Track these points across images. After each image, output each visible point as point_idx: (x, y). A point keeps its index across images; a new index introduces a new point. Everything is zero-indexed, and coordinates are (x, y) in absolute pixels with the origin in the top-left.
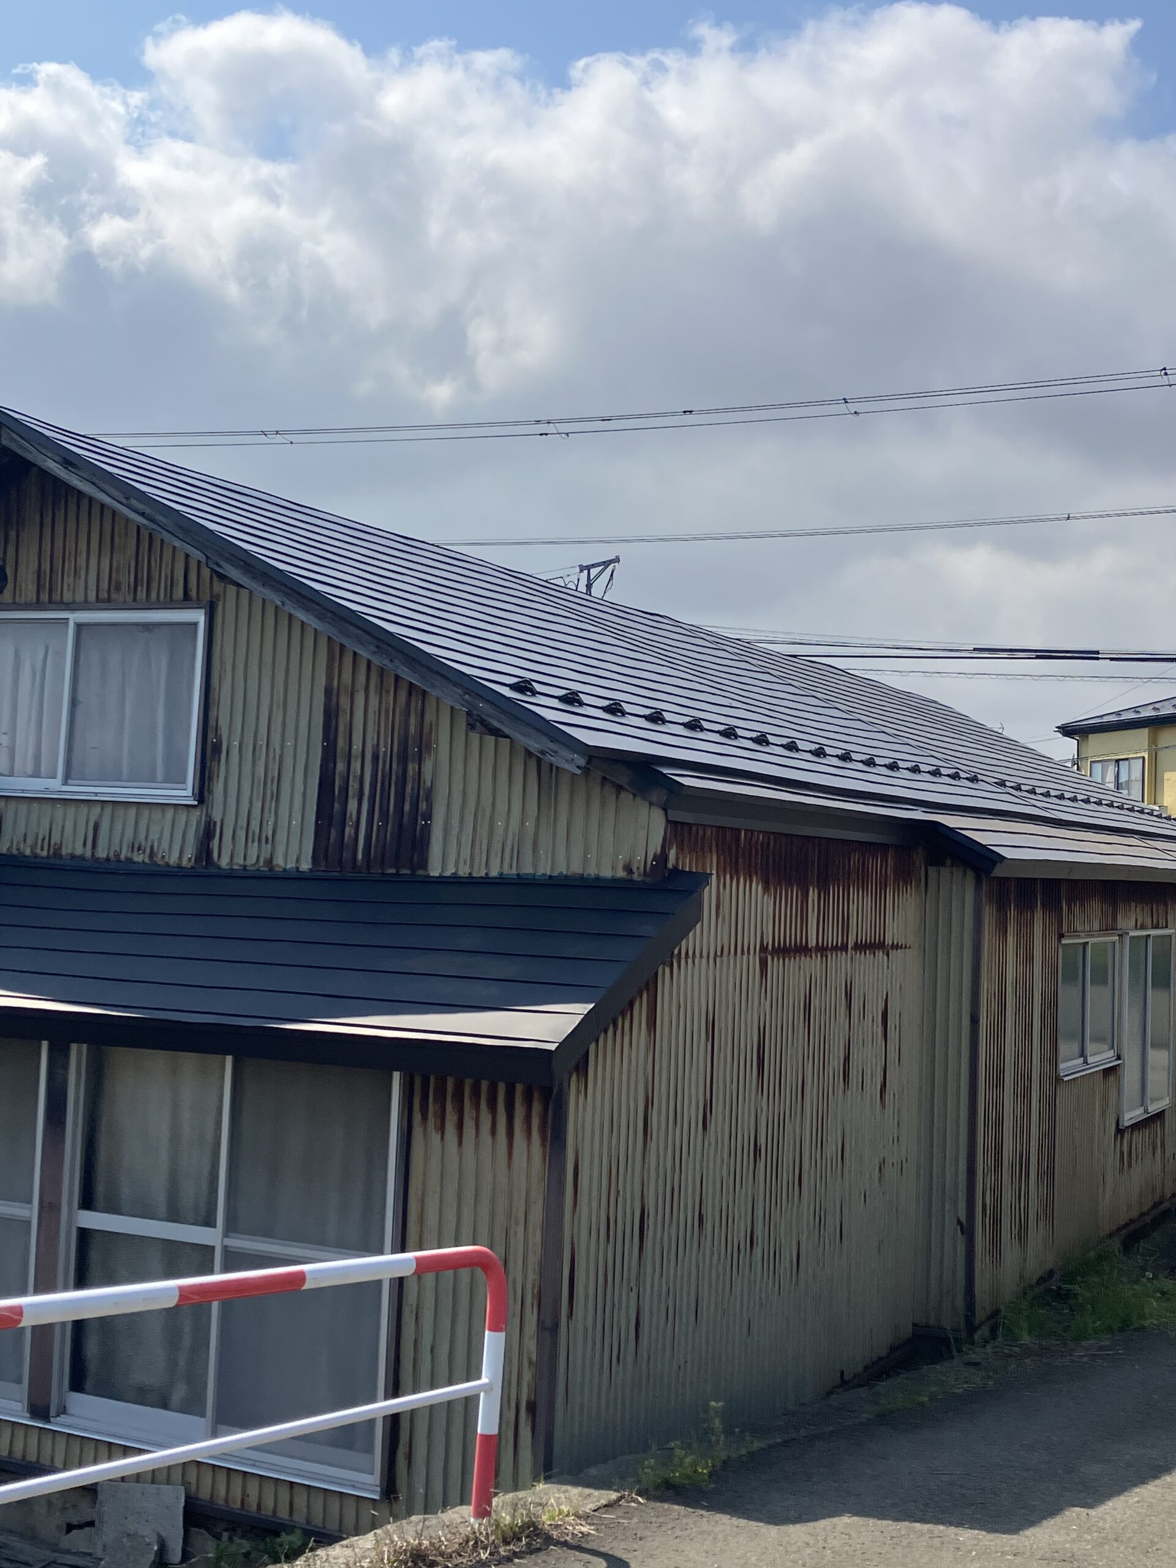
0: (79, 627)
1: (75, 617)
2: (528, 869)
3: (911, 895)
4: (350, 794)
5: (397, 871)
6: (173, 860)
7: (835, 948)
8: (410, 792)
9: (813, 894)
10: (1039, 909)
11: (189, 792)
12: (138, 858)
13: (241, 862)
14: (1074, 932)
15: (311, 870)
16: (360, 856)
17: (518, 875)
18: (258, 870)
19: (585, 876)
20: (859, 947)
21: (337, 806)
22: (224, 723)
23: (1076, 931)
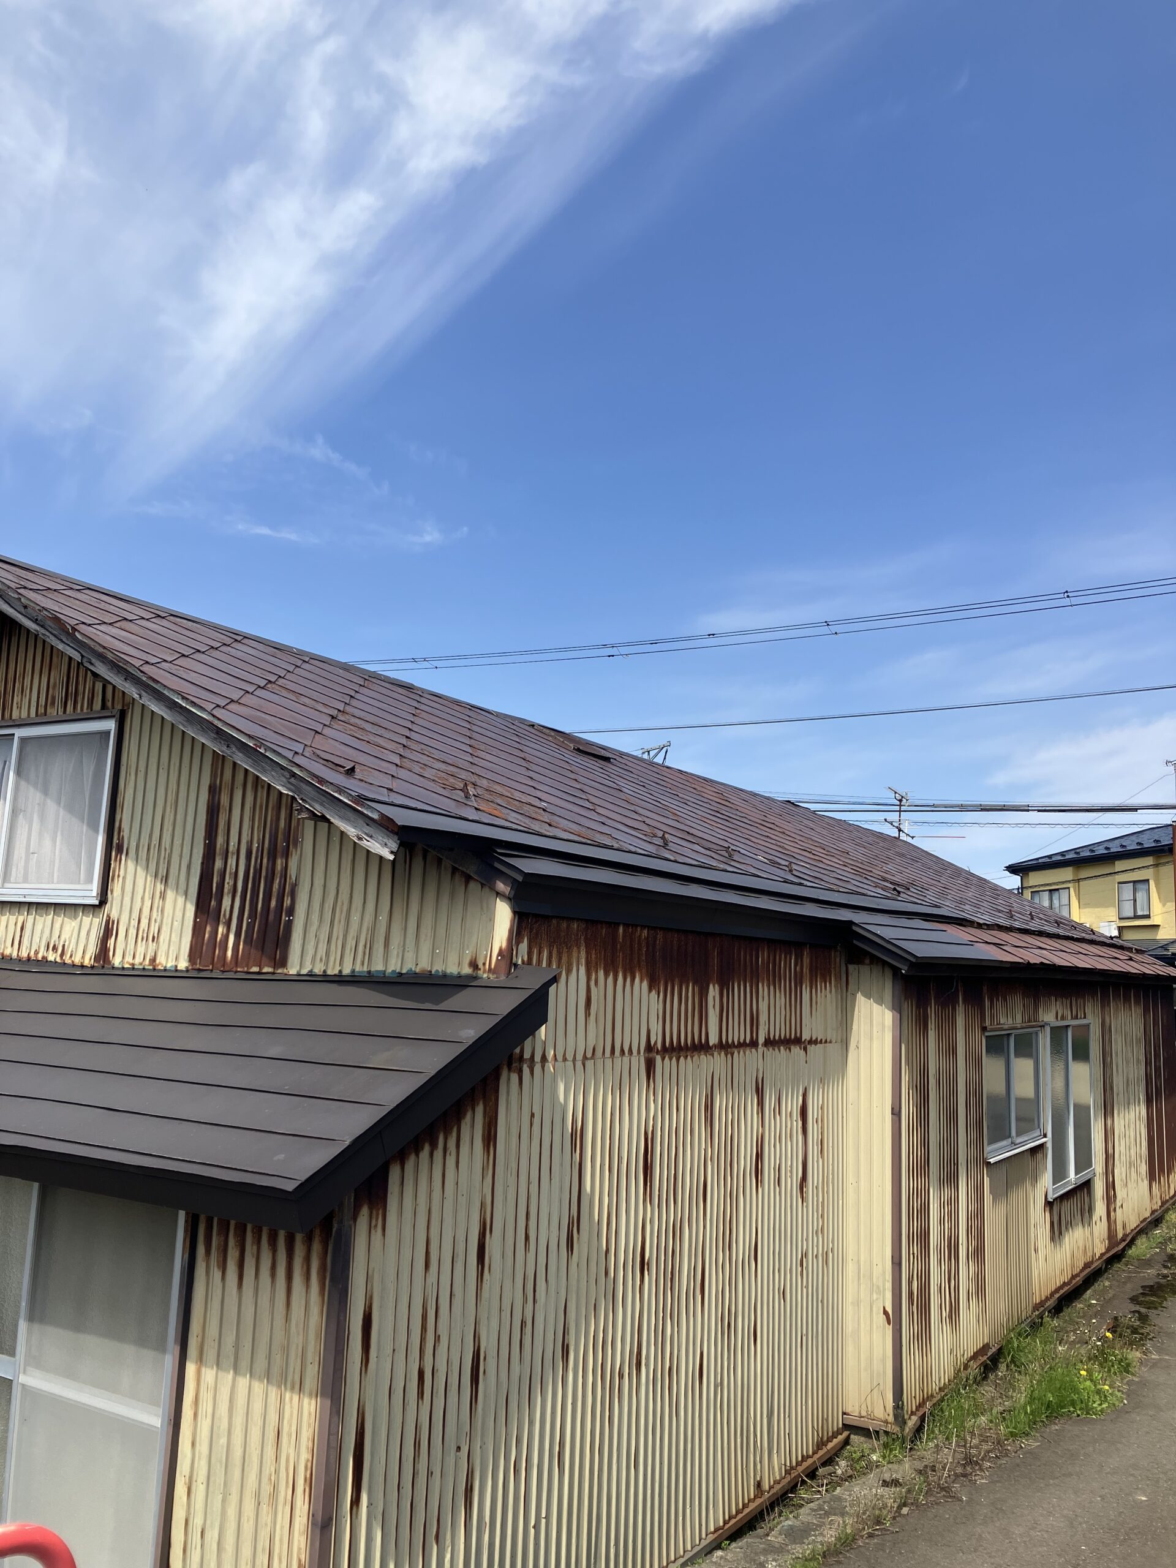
0: (24, 740)
1: (19, 733)
2: (378, 966)
3: (831, 992)
4: (226, 890)
5: (260, 969)
6: (77, 960)
7: (742, 1045)
8: (277, 887)
9: (713, 991)
10: (961, 1005)
11: (94, 893)
12: (51, 957)
13: (131, 961)
14: (997, 1024)
15: (187, 970)
16: (229, 953)
17: (369, 972)
18: (144, 969)
19: (433, 972)
20: (769, 1043)
21: (213, 903)
22: (125, 826)
23: (1000, 1024)
